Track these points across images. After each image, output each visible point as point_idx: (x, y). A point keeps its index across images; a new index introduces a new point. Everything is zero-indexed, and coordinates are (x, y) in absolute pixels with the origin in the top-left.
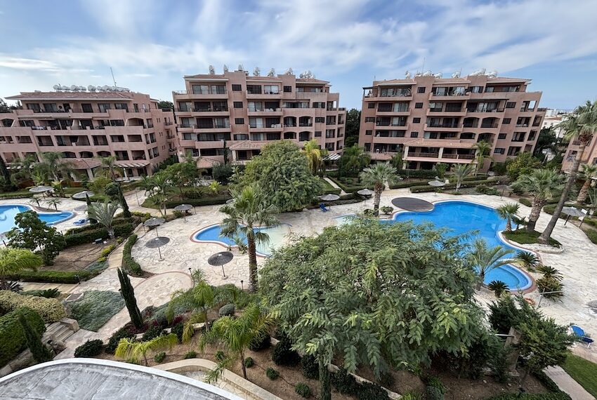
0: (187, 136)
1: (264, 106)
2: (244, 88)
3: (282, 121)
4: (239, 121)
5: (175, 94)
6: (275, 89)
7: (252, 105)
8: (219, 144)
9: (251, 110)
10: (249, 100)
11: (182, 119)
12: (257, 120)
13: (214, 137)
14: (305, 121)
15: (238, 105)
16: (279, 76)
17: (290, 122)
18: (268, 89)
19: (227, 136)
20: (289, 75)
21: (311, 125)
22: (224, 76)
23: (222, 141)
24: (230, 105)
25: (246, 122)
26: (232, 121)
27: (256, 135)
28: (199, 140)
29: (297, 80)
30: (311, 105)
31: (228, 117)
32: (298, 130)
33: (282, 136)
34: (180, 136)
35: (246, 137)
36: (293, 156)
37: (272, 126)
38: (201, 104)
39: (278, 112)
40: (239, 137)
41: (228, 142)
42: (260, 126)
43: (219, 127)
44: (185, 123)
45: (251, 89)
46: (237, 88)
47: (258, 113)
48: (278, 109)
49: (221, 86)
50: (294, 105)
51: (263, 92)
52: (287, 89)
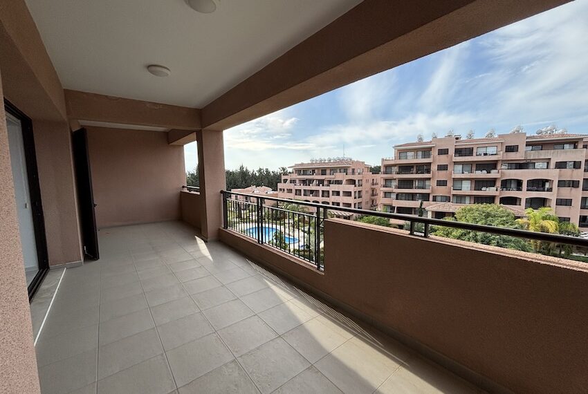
0: (387, 194)
1: (474, 168)
2: (452, 152)
3: (499, 184)
4: (442, 183)
5: (383, 160)
6: (491, 150)
7: (460, 167)
8: (415, 204)
9: (457, 172)
10: (455, 163)
11: (386, 180)
12: (463, 182)
13: (412, 197)
14: (538, 184)
15: (443, 168)
16: (500, 136)
17: (513, 185)
18: (482, 151)
19: (425, 197)
20: (517, 134)
21: (550, 190)
22: (431, 142)
23: (420, 201)
24: (434, 168)
25: (450, 184)
26: (433, 183)
27: (460, 198)
28: (397, 199)
29: (527, 138)
30: (552, 164)
31: (429, 179)
32: (524, 195)
33: (497, 201)
34: (382, 195)
35: (447, 199)
36: (496, 222)
37: (483, 189)
38: (405, 168)
39: (494, 174)
40: (439, 199)
41: (425, 202)
42: (467, 188)
43: (419, 188)
44: (388, 183)
45: (459, 152)
46: (444, 152)
47: (466, 175)
48: (493, 171)
49: (426, 151)
50: (521, 166)
51: (474, 154)
52: (510, 149)
